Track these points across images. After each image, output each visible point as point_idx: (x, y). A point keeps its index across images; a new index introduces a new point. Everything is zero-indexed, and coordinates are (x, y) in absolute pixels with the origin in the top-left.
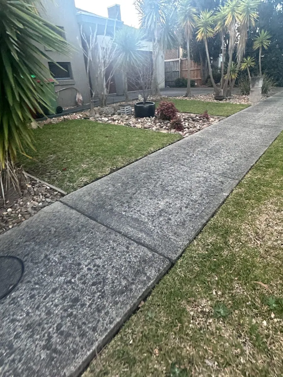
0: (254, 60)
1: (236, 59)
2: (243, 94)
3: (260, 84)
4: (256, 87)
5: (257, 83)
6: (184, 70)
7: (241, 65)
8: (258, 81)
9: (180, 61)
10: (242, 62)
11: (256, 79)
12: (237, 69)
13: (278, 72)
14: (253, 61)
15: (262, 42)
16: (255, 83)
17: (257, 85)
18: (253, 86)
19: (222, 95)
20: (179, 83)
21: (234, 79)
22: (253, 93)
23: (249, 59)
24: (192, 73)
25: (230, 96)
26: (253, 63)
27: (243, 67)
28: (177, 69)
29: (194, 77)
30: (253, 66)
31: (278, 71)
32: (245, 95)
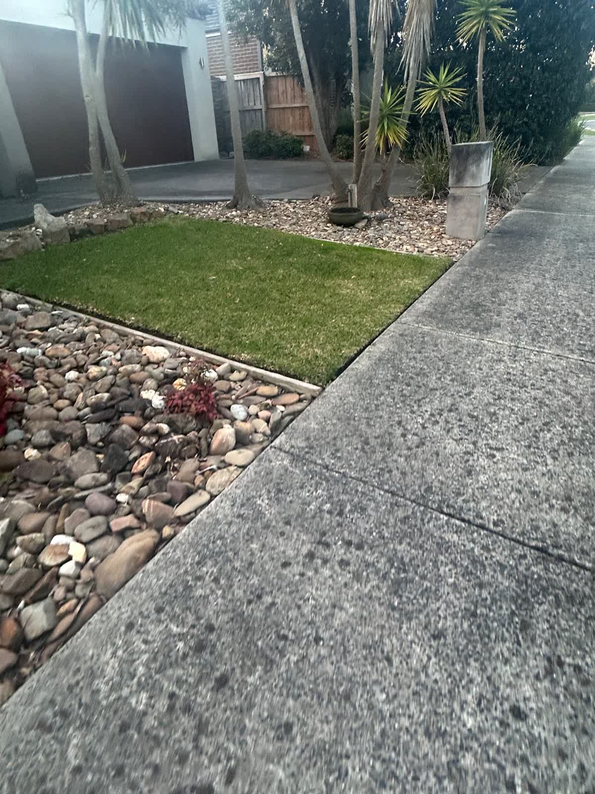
0: (458, 80)
1: (402, 72)
2: (429, 196)
3: (484, 172)
4: (469, 183)
5: (473, 169)
6: (275, 106)
7: (417, 95)
8: (478, 161)
9: (262, 80)
10: (423, 84)
11: (468, 154)
12: (406, 111)
13: (526, 123)
14: (457, 85)
15: (486, 15)
16: (465, 169)
17: (474, 177)
18: (459, 179)
19: (355, 206)
20: (256, 146)
21: (396, 145)
22: (461, 204)
23: (443, 76)
24: (297, 117)
25: (386, 204)
26: (458, 92)
27: (425, 104)
28: (258, 103)
29: (303, 128)
30: (459, 102)
31: (525, 119)
32: (436, 198)
